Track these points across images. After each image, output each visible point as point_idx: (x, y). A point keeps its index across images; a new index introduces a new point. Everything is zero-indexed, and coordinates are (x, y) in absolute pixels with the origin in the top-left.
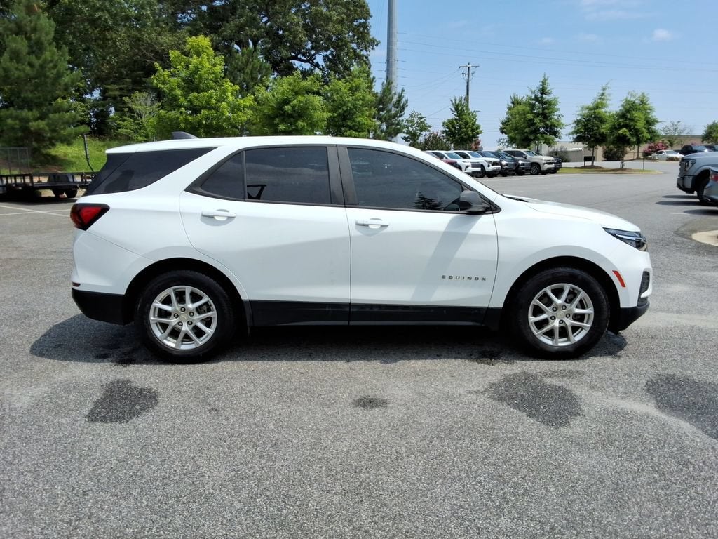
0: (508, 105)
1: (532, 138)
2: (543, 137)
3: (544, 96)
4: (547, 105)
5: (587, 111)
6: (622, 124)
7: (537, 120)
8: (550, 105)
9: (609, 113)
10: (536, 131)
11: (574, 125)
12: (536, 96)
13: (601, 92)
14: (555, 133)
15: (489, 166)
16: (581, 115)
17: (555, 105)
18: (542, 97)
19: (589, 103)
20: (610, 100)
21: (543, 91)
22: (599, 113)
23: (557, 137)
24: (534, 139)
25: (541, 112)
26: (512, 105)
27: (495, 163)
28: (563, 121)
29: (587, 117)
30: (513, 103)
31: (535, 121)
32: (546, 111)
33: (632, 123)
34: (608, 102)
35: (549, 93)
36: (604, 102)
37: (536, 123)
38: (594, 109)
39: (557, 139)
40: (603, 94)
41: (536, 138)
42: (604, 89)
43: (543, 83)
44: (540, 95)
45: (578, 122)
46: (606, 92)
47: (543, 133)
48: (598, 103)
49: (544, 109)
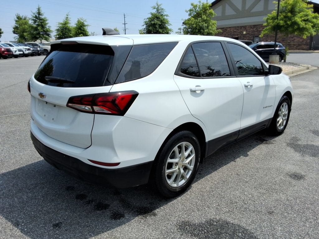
0: (15, 19)
1: (38, 37)
2: (43, 36)
3: (40, 16)
4: (43, 21)
5: (61, 25)
6: (80, 32)
7: (39, 28)
8: (44, 21)
9: (72, 27)
10: (39, 34)
11: (56, 31)
12: (36, 16)
13: (66, 16)
14: (48, 35)
15: (26, 51)
16: (59, 27)
17: (46, 21)
18: (39, 17)
19: (62, 21)
20: (70, 21)
21: (39, 14)
22: (67, 27)
23: (50, 37)
24: (39, 38)
25: (40, 24)
26: (17, 19)
27: (29, 50)
28: (51, 29)
29: (62, 28)
30: (17, 18)
31: (39, 29)
32: (43, 24)
33: (84, 32)
34: (70, 22)
35: (42, 15)
36: (68, 21)
37: (39, 30)
38: (64, 25)
39: (50, 38)
40: (67, 18)
41: (40, 37)
42: (67, 15)
43: (39, 9)
44: (38, 16)
45: (58, 30)
46: (69, 17)
47: (43, 35)
48: (66, 22)
49: (41, 23)
